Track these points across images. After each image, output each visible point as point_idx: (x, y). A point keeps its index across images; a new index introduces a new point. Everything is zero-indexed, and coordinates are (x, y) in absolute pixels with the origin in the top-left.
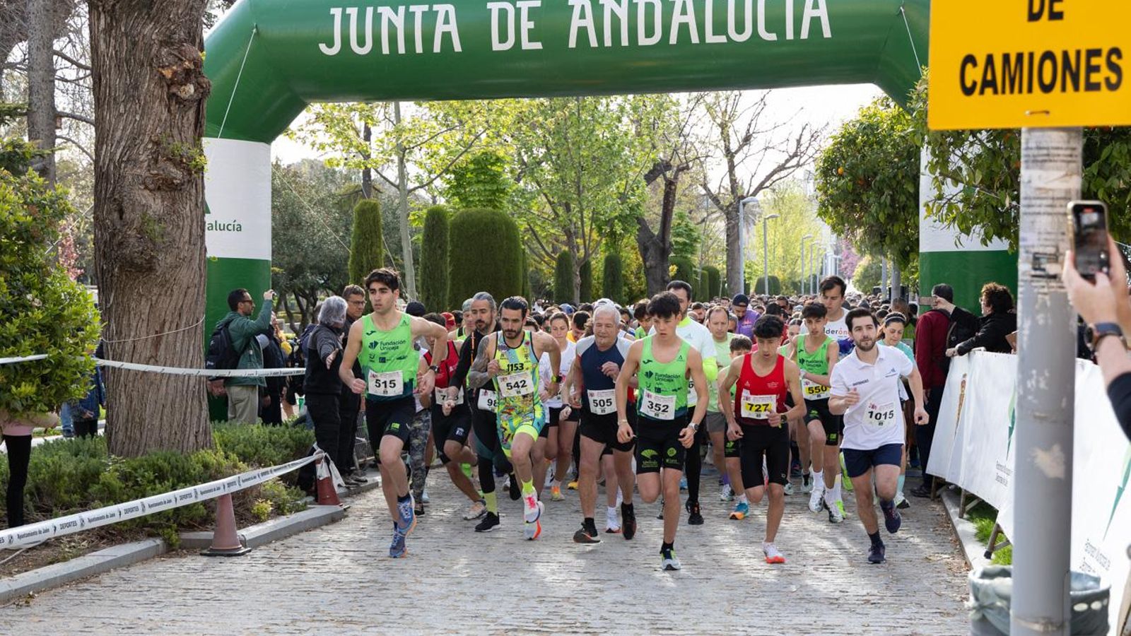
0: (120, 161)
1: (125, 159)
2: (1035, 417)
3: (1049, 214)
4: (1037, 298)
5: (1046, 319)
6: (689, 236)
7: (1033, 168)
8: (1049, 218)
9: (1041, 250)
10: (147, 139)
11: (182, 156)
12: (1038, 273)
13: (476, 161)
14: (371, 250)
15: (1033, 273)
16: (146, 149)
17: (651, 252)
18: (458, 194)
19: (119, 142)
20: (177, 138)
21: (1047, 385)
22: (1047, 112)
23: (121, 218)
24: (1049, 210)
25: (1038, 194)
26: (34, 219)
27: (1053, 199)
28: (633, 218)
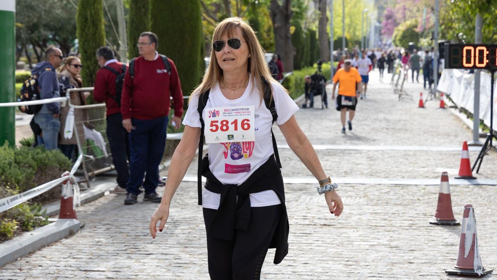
6: (300, 7)
14: (94, 5)
17: (278, 17)
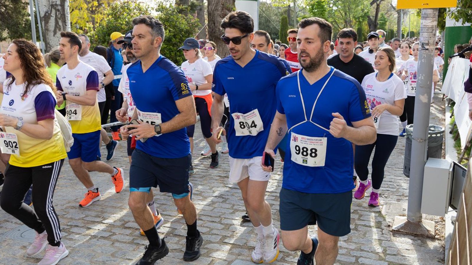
0: (214, 10)
1: (215, 9)
2: (420, 87)
3: (427, 32)
4: (422, 55)
5: (424, 61)
6: (384, 20)
7: (423, 20)
8: (427, 33)
9: (424, 42)
10: (220, 4)
11: (229, 8)
12: (423, 48)
13: (317, 2)
15: (422, 48)
16: (220, 6)
18: (312, 12)
19: (213, 5)
20: (228, 3)
21: (424, 78)
22: (428, 4)
23: (214, 25)
24: (427, 31)
25: (424, 27)
26: (190, 28)
27: (428, 28)
28: (366, 16)
